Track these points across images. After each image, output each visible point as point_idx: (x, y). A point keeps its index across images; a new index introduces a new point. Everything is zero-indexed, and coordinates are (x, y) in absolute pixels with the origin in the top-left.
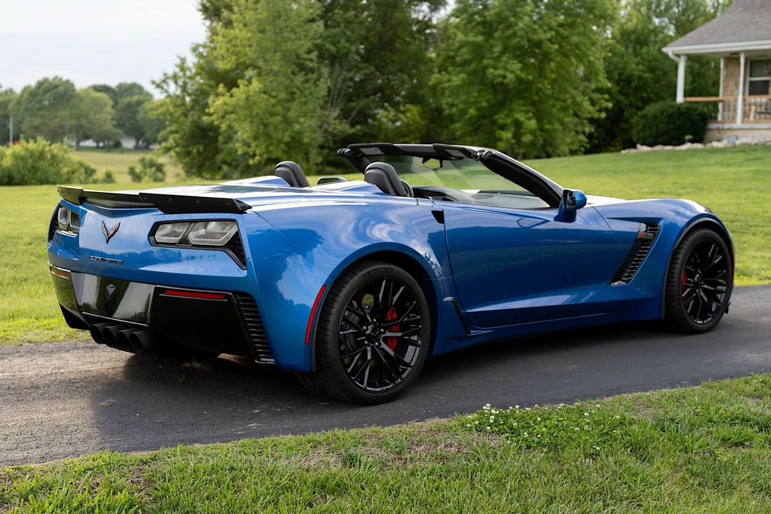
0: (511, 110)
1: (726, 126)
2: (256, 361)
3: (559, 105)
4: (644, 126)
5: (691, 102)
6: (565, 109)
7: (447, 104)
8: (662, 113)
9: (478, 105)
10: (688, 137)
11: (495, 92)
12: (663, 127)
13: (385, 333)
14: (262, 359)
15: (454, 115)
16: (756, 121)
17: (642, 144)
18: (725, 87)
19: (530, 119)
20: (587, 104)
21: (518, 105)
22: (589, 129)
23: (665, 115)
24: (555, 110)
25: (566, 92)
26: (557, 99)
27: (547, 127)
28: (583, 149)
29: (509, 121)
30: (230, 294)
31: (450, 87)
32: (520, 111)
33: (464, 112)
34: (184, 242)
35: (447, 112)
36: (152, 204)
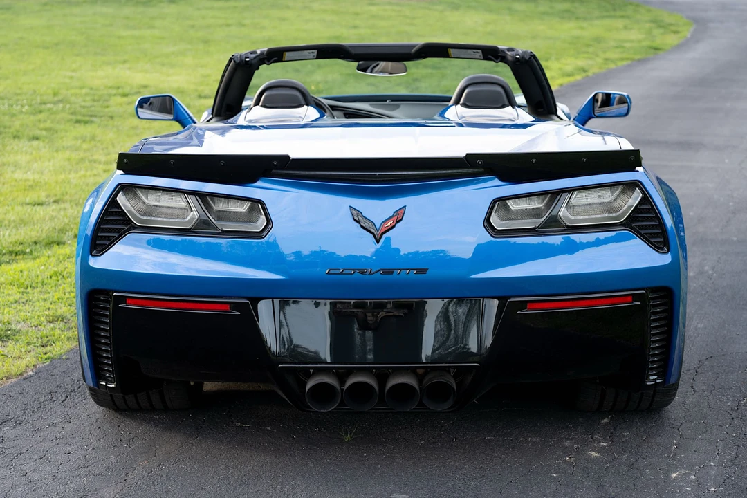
30: (644, 292)
34: (551, 225)
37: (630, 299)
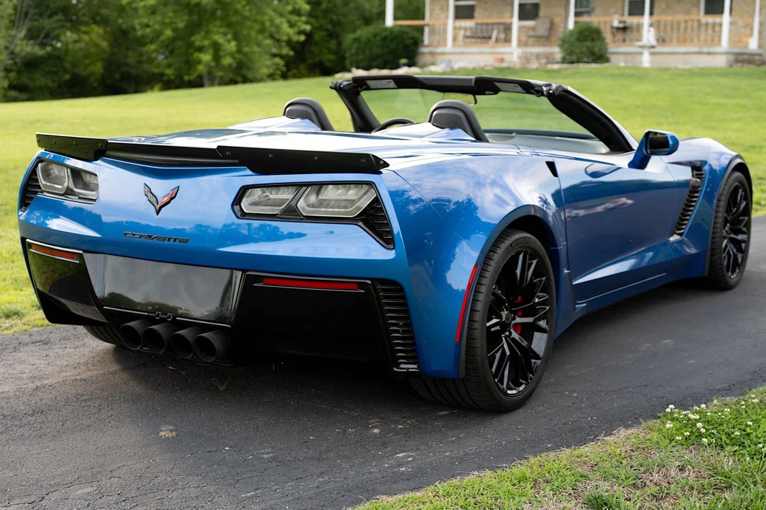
0: (208, 32)
1: (439, 50)
2: (395, 369)
3: (257, 27)
4: (358, 49)
5: (401, 26)
6: (262, 31)
7: (141, 24)
8: (375, 36)
9: (174, 26)
10: (403, 61)
11: (190, 13)
12: (376, 50)
13: (514, 319)
14: (402, 366)
15: (147, 37)
16: (466, 45)
17: (358, 68)
18: (432, 11)
19: (229, 41)
20: (285, 27)
21: (215, 26)
22: (286, 51)
23: (378, 38)
24: (253, 33)
25: (265, 14)
26: (256, 21)
27: (246, 49)
28: (279, 72)
29: (206, 43)
30: (369, 282)
31: (144, 7)
32: (219, 33)
33: (158, 34)
34: (291, 213)
35: (140, 33)
36: (236, 161)
37: (356, 286)
